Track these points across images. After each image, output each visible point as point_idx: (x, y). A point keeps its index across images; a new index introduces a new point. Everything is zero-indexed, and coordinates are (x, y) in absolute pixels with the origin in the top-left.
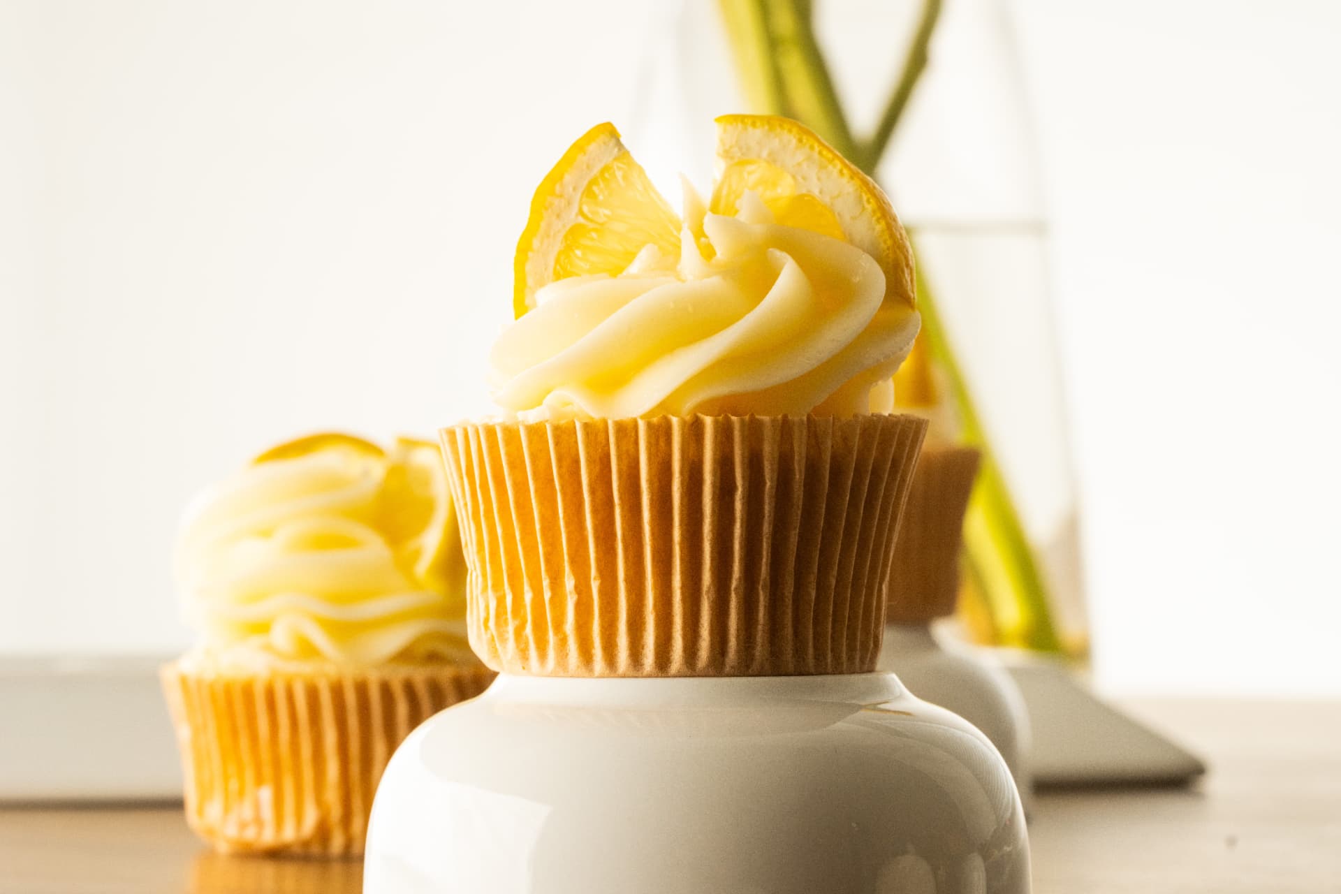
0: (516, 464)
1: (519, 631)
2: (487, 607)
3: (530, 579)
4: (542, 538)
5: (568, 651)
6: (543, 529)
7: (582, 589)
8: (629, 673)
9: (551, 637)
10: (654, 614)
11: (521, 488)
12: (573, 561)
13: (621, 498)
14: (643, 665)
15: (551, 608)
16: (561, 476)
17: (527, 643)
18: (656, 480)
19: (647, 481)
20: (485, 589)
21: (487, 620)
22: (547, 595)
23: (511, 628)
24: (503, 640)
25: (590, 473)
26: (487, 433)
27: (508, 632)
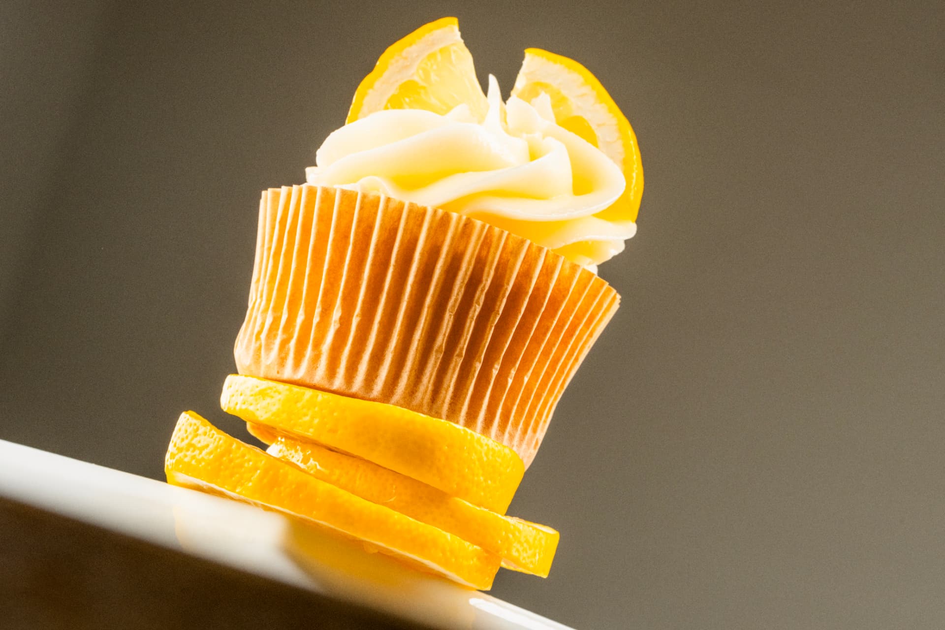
0: (325, 219)
1: (284, 343)
2: (263, 324)
3: (306, 306)
4: (326, 276)
5: (318, 366)
6: (329, 270)
7: (345, 321)
8: (360, 392)
9: (309, 352)
10: (393, 354)
11: (322, 237)
12: (344, 299)
13: (396, 261)
14: (372, 390)
15: (315, 330)
16: (356, 234)
17: (287, 354)
18: (426, 255)
19: (420, 253)
20: (266, 310)
21: (259, 333)
22: (316, 319)
23: (278, 341)
24: (269, 348)
25: (380, 236)
26: (308, 191)
27: (274, 344)
